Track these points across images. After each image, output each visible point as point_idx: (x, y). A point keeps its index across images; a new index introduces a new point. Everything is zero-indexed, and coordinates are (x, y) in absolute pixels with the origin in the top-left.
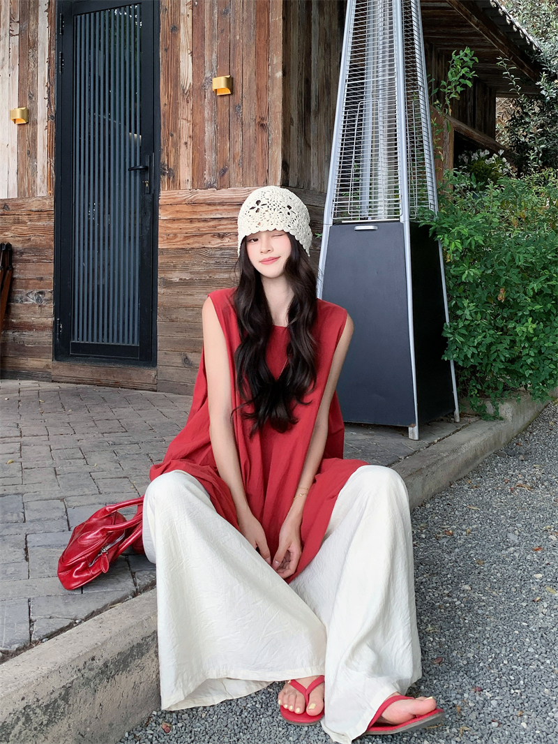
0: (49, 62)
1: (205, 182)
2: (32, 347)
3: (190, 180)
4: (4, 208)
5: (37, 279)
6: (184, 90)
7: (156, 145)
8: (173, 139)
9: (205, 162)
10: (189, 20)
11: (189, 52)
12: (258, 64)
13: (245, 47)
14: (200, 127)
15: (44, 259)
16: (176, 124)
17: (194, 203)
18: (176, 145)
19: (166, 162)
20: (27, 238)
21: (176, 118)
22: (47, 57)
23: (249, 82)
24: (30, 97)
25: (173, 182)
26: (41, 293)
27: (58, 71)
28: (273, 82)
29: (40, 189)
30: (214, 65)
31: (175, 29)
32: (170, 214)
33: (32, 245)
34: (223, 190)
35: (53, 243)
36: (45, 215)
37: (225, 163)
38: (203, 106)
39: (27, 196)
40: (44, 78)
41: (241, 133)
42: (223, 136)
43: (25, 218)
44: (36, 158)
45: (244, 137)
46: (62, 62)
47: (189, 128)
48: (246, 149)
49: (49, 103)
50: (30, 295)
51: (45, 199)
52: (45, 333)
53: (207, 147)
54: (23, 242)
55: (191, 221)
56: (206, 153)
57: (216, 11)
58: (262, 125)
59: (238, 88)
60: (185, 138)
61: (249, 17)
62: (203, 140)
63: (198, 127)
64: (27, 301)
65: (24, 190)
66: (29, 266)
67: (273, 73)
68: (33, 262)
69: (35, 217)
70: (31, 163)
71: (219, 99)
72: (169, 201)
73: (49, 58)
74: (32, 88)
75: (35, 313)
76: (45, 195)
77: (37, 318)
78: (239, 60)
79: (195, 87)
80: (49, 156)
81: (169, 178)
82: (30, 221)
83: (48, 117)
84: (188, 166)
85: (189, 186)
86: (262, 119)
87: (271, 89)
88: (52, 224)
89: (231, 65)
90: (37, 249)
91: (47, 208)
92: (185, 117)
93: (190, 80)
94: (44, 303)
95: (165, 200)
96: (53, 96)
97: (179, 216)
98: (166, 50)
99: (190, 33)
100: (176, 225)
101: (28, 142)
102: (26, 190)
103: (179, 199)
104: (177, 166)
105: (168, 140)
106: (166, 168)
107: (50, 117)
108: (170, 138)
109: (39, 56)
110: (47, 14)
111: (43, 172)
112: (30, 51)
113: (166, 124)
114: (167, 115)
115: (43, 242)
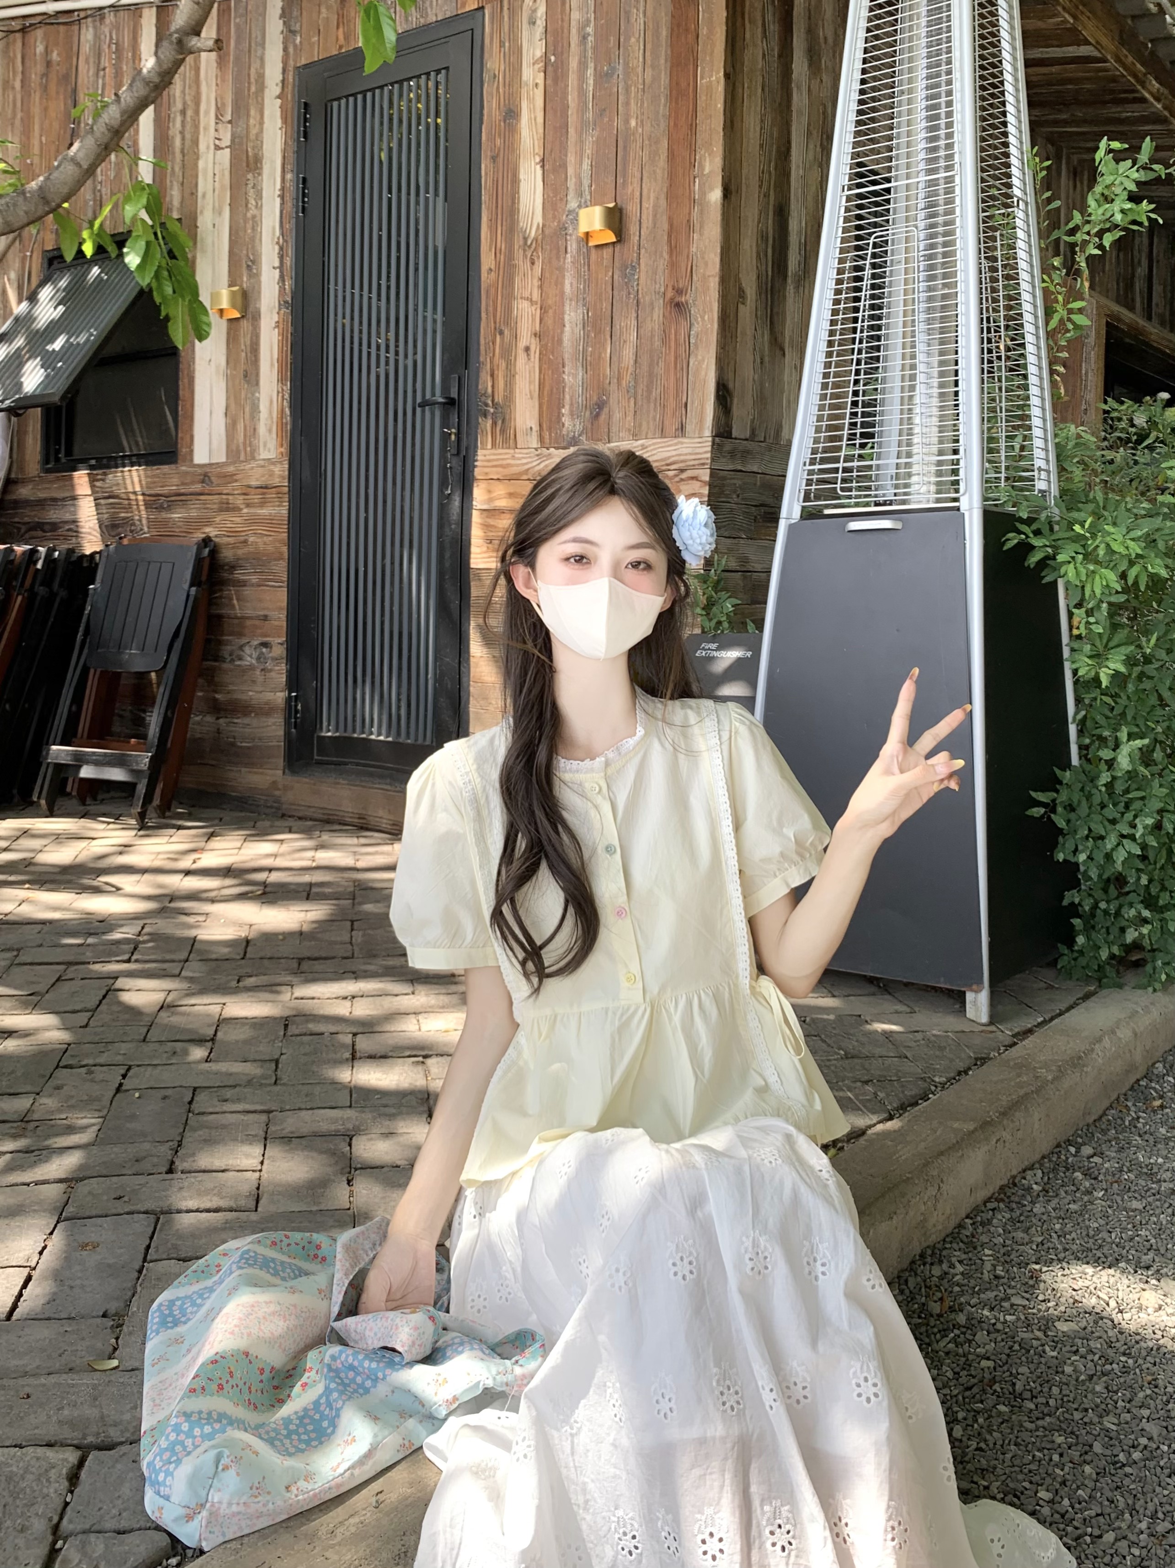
0: (282, 197)
1: (564, 428)
2: (249, 748)
3: (536, 428)
4: (203, 482)
5: (258, 618)
6: (525, 239)
7: (472, 360)
8: (502, 340)
9: (564, 388)
10: (539, 94)
11: (538, 159)
12: (672, 176)
13: (646, 142)
14: (555, 312)
15: (270, 580)
16: (508, 309)
18: (508, 354)
19: (490, 390)
20: (242, 539)
21: (510, 297)
22: (278, 186)
23: (655, 216)
24: (248, 266)
25: (503, 431)
26: (265, 645)
27: (297, 212)
28: (702, 212)
29: (265, 445)
30: (586, 182)
31: (511, 114)
32: (495, 499)
33: (249, 553)
35: (285, 549)
36: (271, 494)
37: (603, 391)
38: (561, 270)
39: (242, 458)
40: (274, 228)
41: (634, 322)
42: (599, 332)
43: (239, 501)
44: (257, 384)
45: (642, 331)
46: (304, 195)
47: (533, 320)
48: (645, 361)
49: (282, 278)
50: (247, 650)
51: (274, 463)
52: (271, 721)
53: (566, 356)
54: (234, 547)
56: (566, 370)
57: (590, 72)
58: (678, 305)
59: (632, 228)
60: (525, 338)
61: (656, 79)
62: (560, 341)
63: (551, 312)
64: (240, 659)
65: (238, 446)
66: (247, 591)
67: (703, 193)
68: (252, 585)
69: (256, 498)
70: (249, 395)
71: (594, 254)
72: (496, 469)
73: (283, 189)
74: (253, 247)
75: (254, 682)
76: (272, 455)
77: (257, 692)
78: (633, 170)
79: (547, 232)
80: (281, 380)
81: (494, 424)
82: (248, 505)
83: (280, 304)
84: (532, 398)
85: (534, 443)
86: (679, 292)
87: (697, 227)
88: (282, 510)
89: (620, 181)
90: (259, 560)
91: (276, 481)
92: (526, 294)
93: (539, 219)
94: (269, 665)
95: (487, 470)
96: (288, 261)
98: (494, 159)
99: (540, 120)
101: (243, 354)
102: (241, 447)
103: (515, 469)
104: (509, 398)
105: (494, 343)
106: (490, 402)
107: (283, 304)
108: (498, 337)
109: (265, 185)
110: (279, 101)
111: (270, 413)
112: (250, 176)
113: (491, 309)
114: (493, 291)
115: (270, 548)
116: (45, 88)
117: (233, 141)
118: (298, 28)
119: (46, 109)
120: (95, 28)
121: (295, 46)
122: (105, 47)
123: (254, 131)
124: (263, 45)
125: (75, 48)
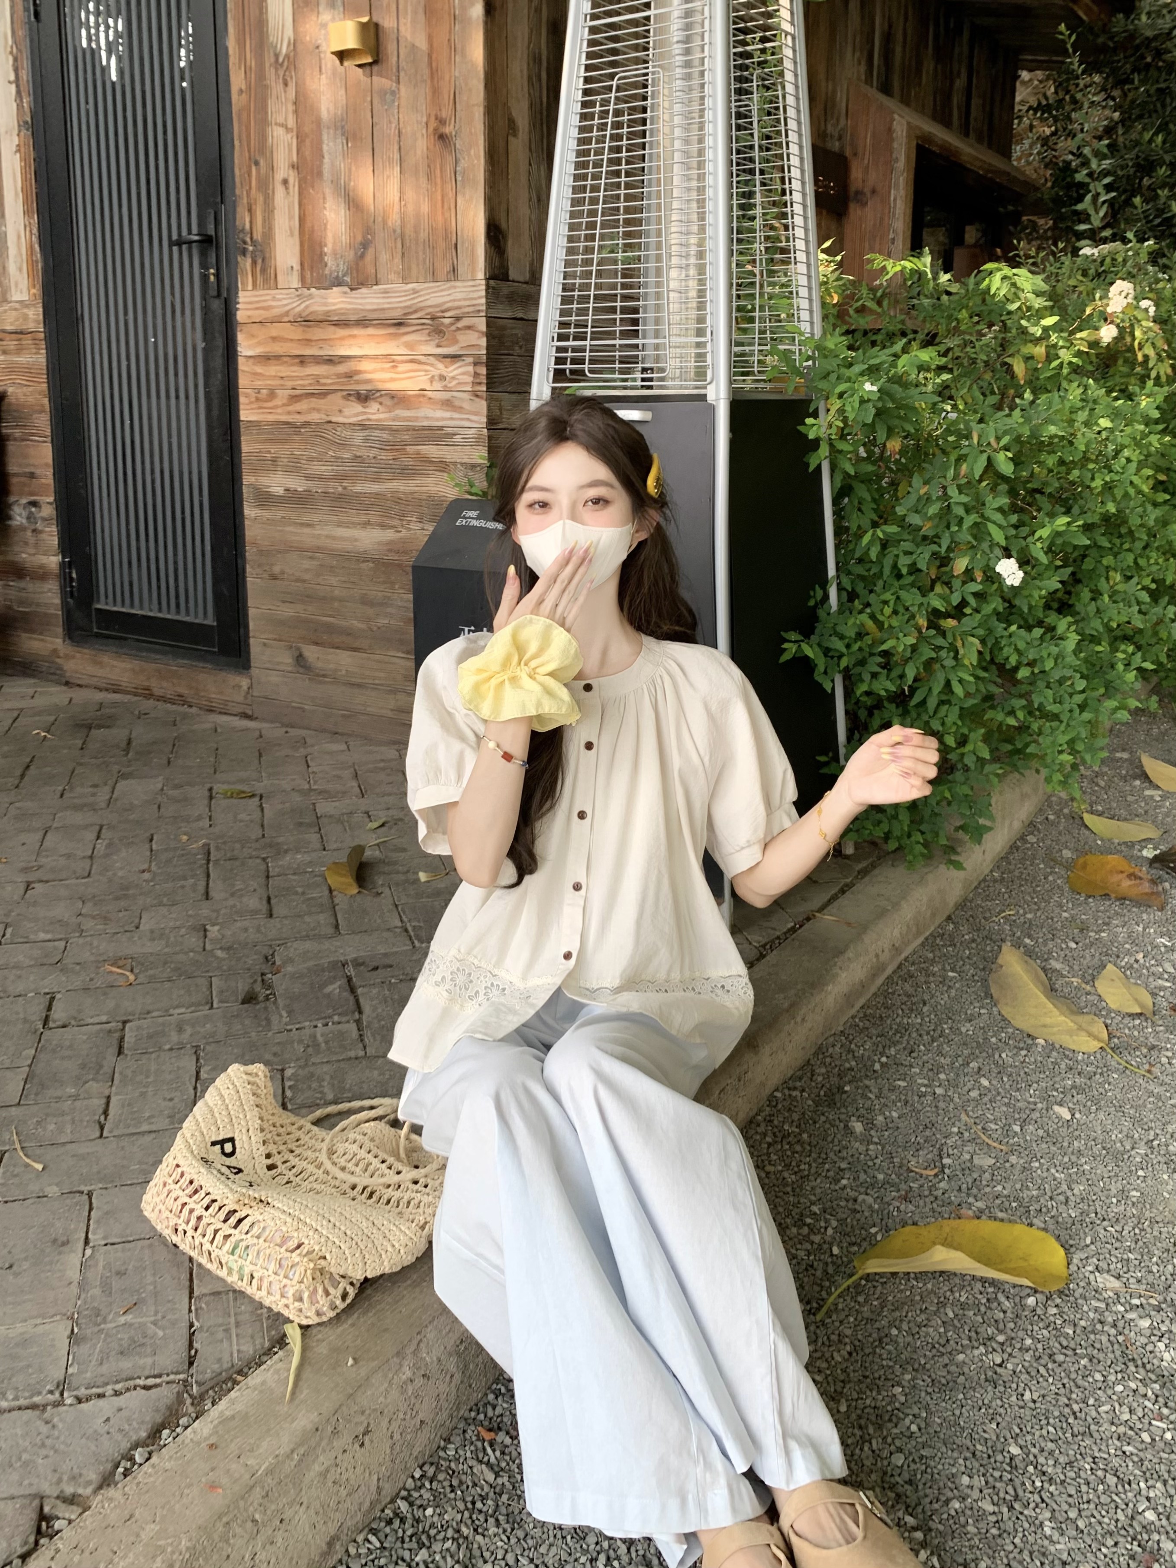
1: (327, 272)
2: (26, 613)
3: (297, 267)
5: (25, 475)
6: (277, 56)
7: (227, 192)
8: (258, 171)
9: (325, 225)
14: (312, 142)
15: (33, 435)
16: (263, 137)
17: (307, 321)
18: (265, 186)
19: (247, 226)
21: (264, 122)
23: (413, 32)
25: (264, 270)
26: (34, 504)
27: (29, 17)
28: (463, 30)
29: (16, 286)
32: (259, 344)
33: (10, 405)
34: (364, 290)
35: (46, 401)
36: (27, 341)
37: (368, 230)
38: (316, 93)
40: (6, 35)
41: (396, 155)
44: (3, 216)
45: (406, 165)
47: (290, 150)
48: (409, 195)
49: (19, 94)
50: (16, 509)
51: (27, 306)
52: (46, 586)
53: (327, 191)
55: (302, 360)
56: (327, 206)
58: (442, 137)
59: (390, 48)
60: (282, 170)
62: (319, 173)
63: (308, 142)
64: (10, 518)
66: (11, 446)
67: (464, 8)
68: (15, 439)
69: (12, 344)
71: (350, 74)
72: (258, 315)
75: (26, 543)
76: (25, 297)
77: (30, 554)
79: (299, 48)
80: (27, 212)
81: (254, 263)
82: (4, 352)
83: (19, 126)
84: (292, 235)
85: (295, 283)
86: (442, 122)
87: (459, 46)
88: (41, 358)
90: (22, 413)
91: (31, 326)
92: (281, 120)
93: (289, 31)
94: (40, 526)
95: (249, 313)
96: (24, 77)
97: (278, 349)
100: (273, 370)
103: (276, 312)
104: (269, 235)
105: (250, 175)
106: (248, 240)
107: (22, 125)
108: (254, 169)
111: (19, 249)
113: (244, 137)
114: (244, 116)
115: (30, 399)
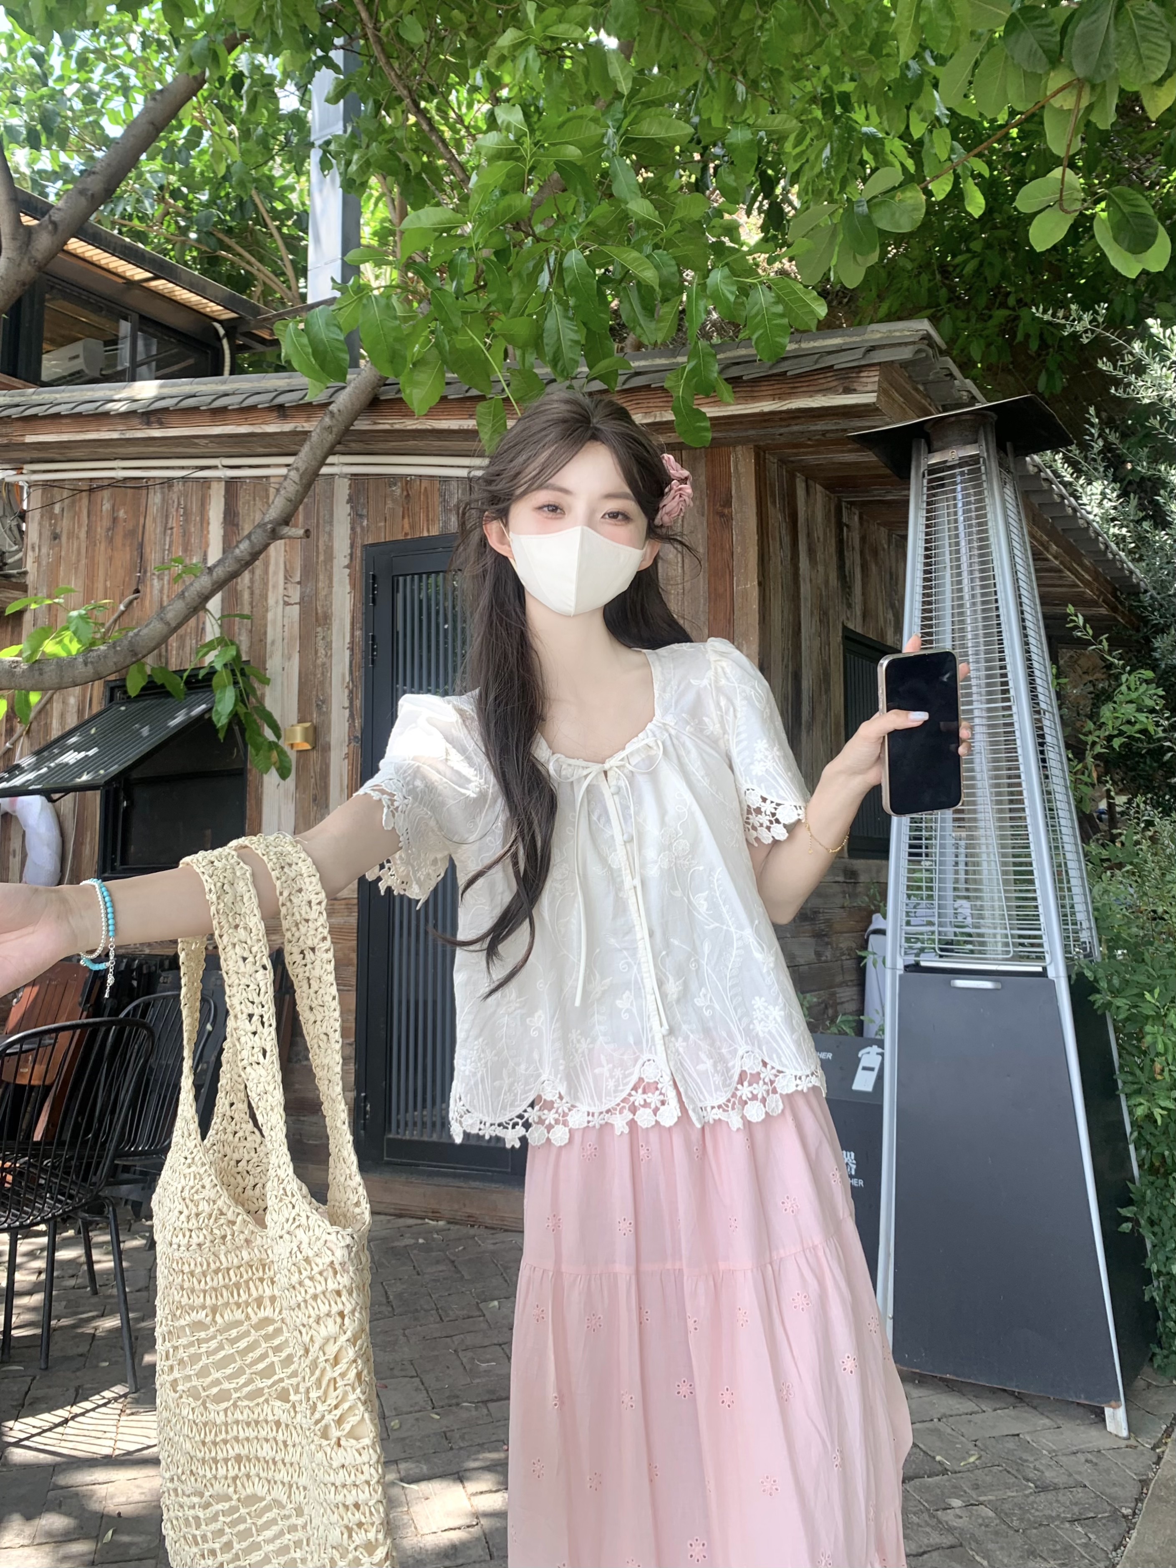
0: (352, 649)
2: (316, 1146)
22: (348, 639)
24: (318, 705)
27: (366, 663)
35: (354, 956)
36: (341, 905)
46: (373, 650)
49: (352, 716)
73: (352, 642)
74: (323, 689)
88: (351, 920)
96: (358, 703)
101: (313, 781)
107: (352, 738)
109: (334, 638)
110: (347, 571)
112: (319, 629)
116: (111, 541)
117: (302, 598)
118: (365, 512)
119: (111, 559)
120: (163, 493)
121: (362, 528)
122: (173, 511)
123: (323, 593)
124: (331, 523)
125: (142, 509)
